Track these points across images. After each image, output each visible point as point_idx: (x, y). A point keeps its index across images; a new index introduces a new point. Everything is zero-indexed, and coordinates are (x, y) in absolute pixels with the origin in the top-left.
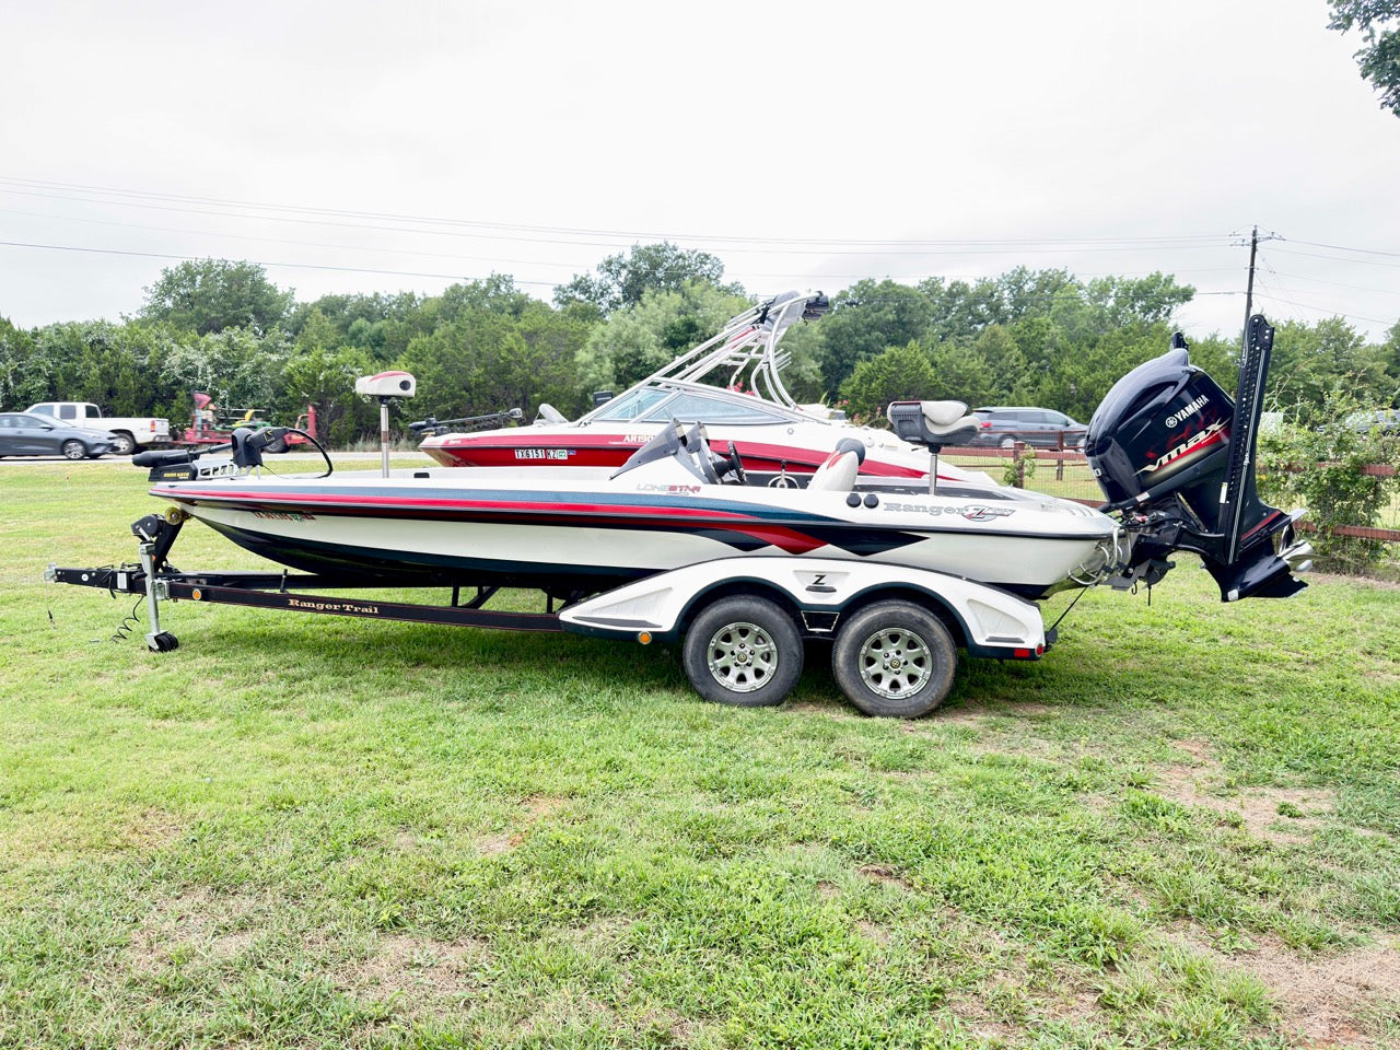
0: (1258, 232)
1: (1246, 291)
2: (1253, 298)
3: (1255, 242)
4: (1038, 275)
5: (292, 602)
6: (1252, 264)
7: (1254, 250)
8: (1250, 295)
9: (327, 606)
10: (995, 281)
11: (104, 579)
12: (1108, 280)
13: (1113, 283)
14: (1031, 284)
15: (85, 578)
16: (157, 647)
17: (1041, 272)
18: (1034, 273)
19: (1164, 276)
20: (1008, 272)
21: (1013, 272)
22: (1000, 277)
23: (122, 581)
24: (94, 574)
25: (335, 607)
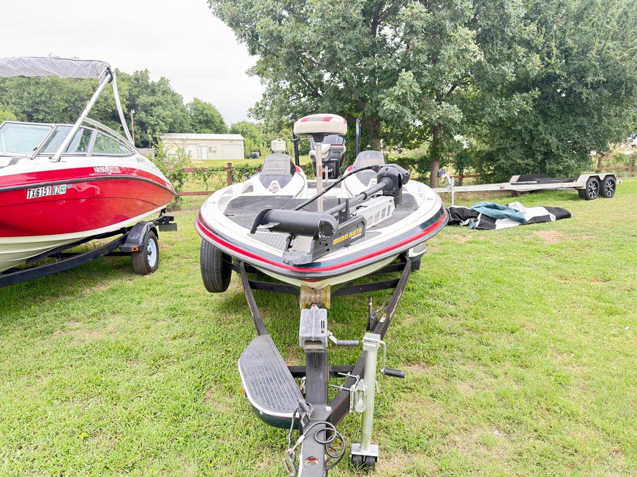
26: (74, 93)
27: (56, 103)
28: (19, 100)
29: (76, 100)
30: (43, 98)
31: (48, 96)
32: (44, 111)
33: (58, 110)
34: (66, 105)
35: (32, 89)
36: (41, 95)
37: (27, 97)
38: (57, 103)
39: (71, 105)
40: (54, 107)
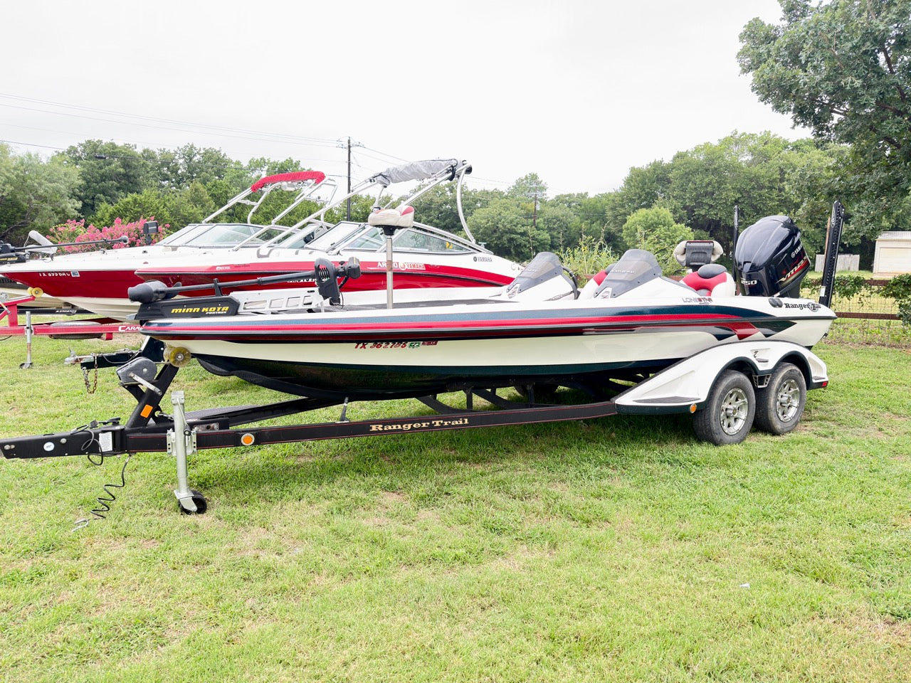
0: (351, 141)
1: (347, 175)
2: (351, 180)
3: (349, 147)
4: (202, 151)
5: (374, 428)
6: (349, 160)
7: (350, 152)
8: (349, 178)
9: (415, 426)
10: (172, 152)
11: (81, 444)
12: (261, 159)
13: (265, 162)
14: (198, 156)
15: (49, 447)
16: (194, 508)
17: (204, 149)
18: (200, 150)
19: (294, 162)
20: (182, 146)
21: (186, 147)
22: (176, 149)
23: (106, 442)
24: (63, 441)
25: (424, 425)
26: (751, 180)
27: (724, 193)
28: (682, 193)
29: (753, 188)
30: (709, 189)
31: (716, 185)
32: (709, 205)
33: (725, 203)
34: (739, 195)
35: (697, 179)
36: (708, 184)
37: (691, 189)
38: (726, 194)
39: (745, 194)
40: (722, 199)
